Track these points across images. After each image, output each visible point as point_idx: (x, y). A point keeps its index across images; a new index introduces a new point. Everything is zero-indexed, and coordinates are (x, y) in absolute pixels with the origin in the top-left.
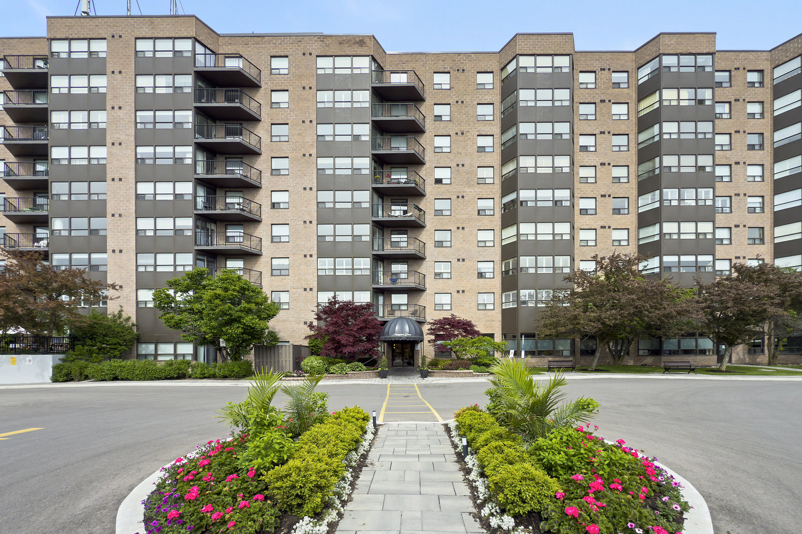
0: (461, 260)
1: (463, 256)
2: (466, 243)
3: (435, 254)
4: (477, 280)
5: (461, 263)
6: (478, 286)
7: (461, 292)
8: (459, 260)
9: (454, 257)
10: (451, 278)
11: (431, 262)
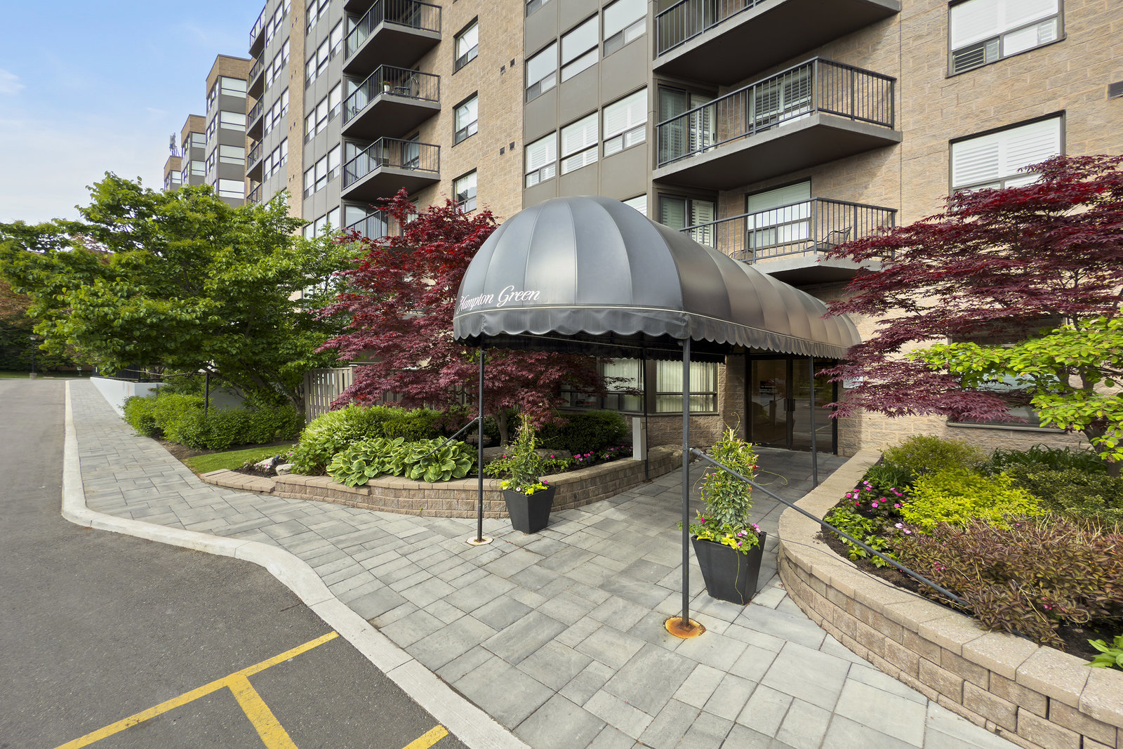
10: (1062, 39)
11: (923, 16)
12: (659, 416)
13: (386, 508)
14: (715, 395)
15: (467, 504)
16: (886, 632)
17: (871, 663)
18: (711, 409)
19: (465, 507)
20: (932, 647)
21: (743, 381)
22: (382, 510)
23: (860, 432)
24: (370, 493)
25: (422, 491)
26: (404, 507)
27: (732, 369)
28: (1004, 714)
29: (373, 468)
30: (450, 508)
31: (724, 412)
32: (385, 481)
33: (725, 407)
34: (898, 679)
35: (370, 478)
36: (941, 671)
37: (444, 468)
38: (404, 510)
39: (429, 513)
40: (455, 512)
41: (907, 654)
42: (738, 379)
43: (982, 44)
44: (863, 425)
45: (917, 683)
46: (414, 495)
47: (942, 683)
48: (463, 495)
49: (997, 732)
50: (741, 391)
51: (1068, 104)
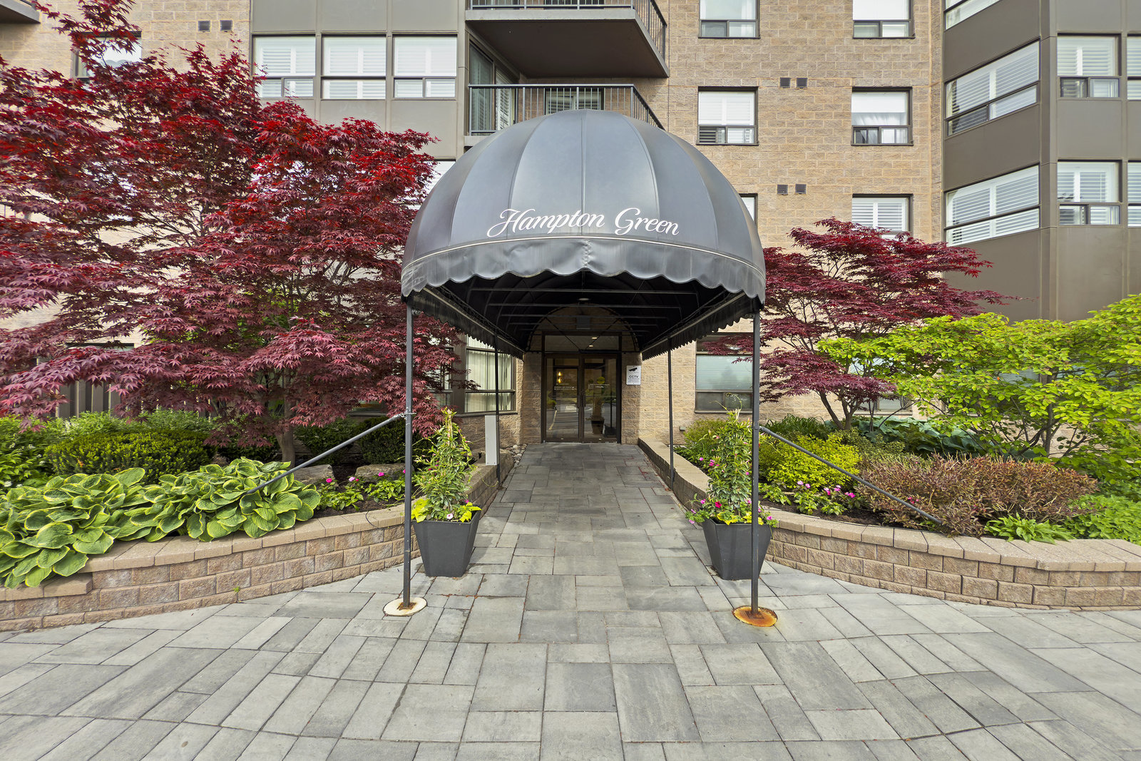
0: (793, 84)
1: (802, 70)
2: (812, 26)
3: (701, 60)
4: (849, 151)
5: (792, 92)
6: (853, 172)
7: (791, 190)
8: (785, 83)
9: (769, 71)
10: (756, 144)
11: (683, 89)
12: (467, 417)
13: (143, 608)
14: (513, 393)
15: (331, 559)
16: (893, 560)
17: (884, 588)
18: (509, 408)
19: (327, 565)
20: (936, 559)
21: (540, 378)
22: (134, 614)
23: (638, 422)
24: (91, 587)
25: (238, 557)
26: (195, 593)
27: (528, 366)
28: (990, 590)
29: (97, 535)
30: (299, 571)
31: (521, 410)
32: (136, 555)
33: (522, 405)
34: (911, 593)
35: (91, 556)
36: (945, 574)
37: (281, 508)
38: (196, 600)
39: (255, 592)
40: (309, 578)
41: (916, 571)
42: (534, 376)
43: (715, 128)
44: (641, 416)
45: (928, 591)
46: (218, 568)
47: (947, 583)
48: (324, 547)
49: (988, 604)
50: (537, 388)
51: (759, 190)
